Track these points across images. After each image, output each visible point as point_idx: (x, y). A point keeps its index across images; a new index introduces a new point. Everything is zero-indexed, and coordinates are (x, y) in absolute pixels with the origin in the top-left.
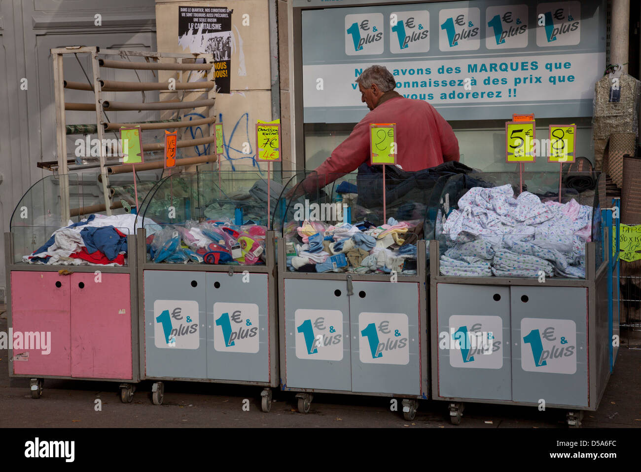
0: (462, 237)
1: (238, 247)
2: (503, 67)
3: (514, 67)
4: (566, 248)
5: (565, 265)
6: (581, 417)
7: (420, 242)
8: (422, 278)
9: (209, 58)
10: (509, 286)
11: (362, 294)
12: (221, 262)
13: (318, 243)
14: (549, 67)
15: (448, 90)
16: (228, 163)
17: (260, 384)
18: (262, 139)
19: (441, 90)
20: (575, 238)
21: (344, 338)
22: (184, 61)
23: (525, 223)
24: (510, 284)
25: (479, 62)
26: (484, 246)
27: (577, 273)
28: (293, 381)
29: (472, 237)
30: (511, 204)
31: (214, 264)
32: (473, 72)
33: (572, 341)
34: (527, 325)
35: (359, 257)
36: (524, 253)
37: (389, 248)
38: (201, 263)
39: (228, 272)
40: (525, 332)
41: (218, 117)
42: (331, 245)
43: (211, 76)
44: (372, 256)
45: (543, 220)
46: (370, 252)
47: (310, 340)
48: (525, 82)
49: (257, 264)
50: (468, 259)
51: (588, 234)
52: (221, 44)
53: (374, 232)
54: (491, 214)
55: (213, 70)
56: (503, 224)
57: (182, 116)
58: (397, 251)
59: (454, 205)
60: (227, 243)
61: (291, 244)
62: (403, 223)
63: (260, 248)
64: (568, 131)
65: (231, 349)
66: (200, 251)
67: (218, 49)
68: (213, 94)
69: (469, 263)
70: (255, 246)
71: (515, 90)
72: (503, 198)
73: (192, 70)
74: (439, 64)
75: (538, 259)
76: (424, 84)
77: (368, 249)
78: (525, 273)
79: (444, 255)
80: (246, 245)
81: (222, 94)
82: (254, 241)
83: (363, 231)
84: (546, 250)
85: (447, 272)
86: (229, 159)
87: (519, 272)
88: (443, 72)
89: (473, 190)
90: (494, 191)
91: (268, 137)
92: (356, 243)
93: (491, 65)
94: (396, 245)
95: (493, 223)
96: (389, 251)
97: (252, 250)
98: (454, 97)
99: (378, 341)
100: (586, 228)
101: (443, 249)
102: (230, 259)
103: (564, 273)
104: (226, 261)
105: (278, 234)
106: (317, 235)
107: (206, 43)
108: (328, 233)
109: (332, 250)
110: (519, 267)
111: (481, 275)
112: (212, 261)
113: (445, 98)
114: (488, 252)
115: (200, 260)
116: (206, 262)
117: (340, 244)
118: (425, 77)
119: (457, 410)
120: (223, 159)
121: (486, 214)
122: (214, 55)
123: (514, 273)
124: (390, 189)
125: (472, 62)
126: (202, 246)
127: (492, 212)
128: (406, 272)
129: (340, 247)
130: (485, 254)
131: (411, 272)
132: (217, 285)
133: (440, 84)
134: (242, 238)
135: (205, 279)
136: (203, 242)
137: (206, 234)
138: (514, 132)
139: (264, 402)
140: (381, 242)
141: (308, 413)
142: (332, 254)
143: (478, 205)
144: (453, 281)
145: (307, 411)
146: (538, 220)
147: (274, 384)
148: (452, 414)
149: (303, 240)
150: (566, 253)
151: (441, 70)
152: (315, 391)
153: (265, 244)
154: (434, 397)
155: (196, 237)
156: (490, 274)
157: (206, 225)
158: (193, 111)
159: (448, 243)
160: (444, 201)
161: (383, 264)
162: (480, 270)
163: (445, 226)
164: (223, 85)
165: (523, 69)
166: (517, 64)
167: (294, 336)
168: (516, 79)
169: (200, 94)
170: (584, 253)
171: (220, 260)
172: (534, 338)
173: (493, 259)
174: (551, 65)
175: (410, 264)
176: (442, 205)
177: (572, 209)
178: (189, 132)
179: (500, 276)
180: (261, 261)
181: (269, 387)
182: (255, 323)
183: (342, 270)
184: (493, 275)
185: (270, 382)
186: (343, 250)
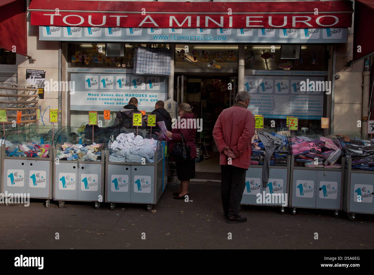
0: (117, 149)
1: (40, 151)
2: (136, 95)
3: (140, 96)
4: (149, 153)
5: (148, 158)
6: (152, 206)
7: (103, 151)
8: (103, 162)
9: (37, 87)
10: (131, 165)
11: (83, 168)
12: (33, 157)
13: (68, 151)
14: (150, 96)
15: (119, 102)
16: (42, 122)
17: (46, 198)
18: (51, 115)
19: (117, 101)
20: (152, 150)
21: (76, 182)
22: (28, 87)
23: (137, 145)
24: (131, 164)
25: (129, 93)
26: (124, 152)
27: (152, 161)
28: (58, 197)
29: (119, 149)
30: (133, 139)
31: (30, 157)
32: (127, 96)
33: (150, 182)
34: (136, 178)
35: (82, 155)
36: (136, 155)
37: (93, 152)
38: (26, 157)
39: (35, 160)
40: (135, 180)
41: (39, 107)
42: (73, 151)
43: (37, 93)
44: (87, 155)
45: (142, 144)
46: (86, 154)
47: (64, 183)
48: (143, 101)
49: (46, 157)
50: (118, 156)
51: (155, 149)
52: (41, 83)
53: (88, 147)
54: (126, 142)
55: (38, 91)
56: (130, 145)
57: (26, 106)
58: (95, 154)
59: (115, 139)
60: (35, 150)
61: (59, 151)
62: (98, 144)
63: (47, 152)
64: (153, 117)
65: (35, 186)
66: (26, 153)
67: (40, 84)
68: (37, 99)
69: (118, 158)
70: (46, 151)
71: (140, 103)
72: (130, 137)
73: (30, 91)
74: (116, 93)
75: (140, 157)
76: (111, 99)
77: (85, 153)
78: (136, 161)
79: (111, 155)
80: (42, 151)
81: (41, 99)
82: (45, 150)
83: (84, 147)
84: (143, 154)
85: (111, 161)
86: (43, 121)
87: (134, 161)
88: (117, 96)
89: (121, 134)
90: (128, 135)
91: (53, 114)
92: (81, 151)
93: (133, 94)
94: (95, 151)
95: (127, 145)
96: (93, 153)
97: (44, 153)
98: (121, 104)
99: (87, 183)
100: (155, 147)
101: (111, 153)
102: (37, 156)
103: (148, 161)
104: (35, 156)
105: (54, 147)
106: (68, 148)
107: (36, 82)
108: (72, 147)
109: (73, 153)
110: (134, 159)
111: (122, 162)
112: (30, 156)
113: (118, 104)
114: (125, 154)
115: (26, 156)
116: (28, 156)
117: (76, 151)
118: (111, 97)
119: (113, 205)
120: (40, 121)
121: (125, 142)
122: (38, 86)
123: (133, 161)
124: (95, 133)
125: (127, 93)
126: (27, 151)
127: (127, 141)
128: (98, 160)
129: (76, 152)
130: (123, 155)
131: (99, 160)
132: (31, 164)
133: (116, 100)
134: (41, 148)
135: (27, 162)
136: (27, 149)
137: (28, 147)
138: (135, 116)
139: (47, 204)
140: (90, 150)
141: (63, 208)
142: (73, 154)
143: (122, 139)
144: (113, 164)
145: (62, 207)
146: (141, 144)
147: (51, 198)
148: (111, 207)
149: (64, 149)
150: (149, 155)
151: (117, 95)
152: (65, 200)
153: (49, 151)
154: (106, 202)
155: (25, 148)
156: (125, 161)
157: (29, 144)
158: (30, 105)
159: (112, 151)
160: (112, 138)
161: (90, 158)
162: (122, 160)
163: (111, 146)
164: (42, 96)
165: (142, 96)
166: (141, 95)
167: (58, 182)
168: (140, 99)
169: (33, 99)
170: (154, 155)
171: (33, 156)
172: (138, 182)
173: (126, 156)
174: (151, 96)
175: (99, 158)
176: (111, 139)
177: (152, 141)
178: (28, 112)
179: (128, 162)
180: (48, 156)
181: (49, 199)
182: (45, 178)
183: (76, 160)
184: (126, 162)
185: (49, 198)
186: (77, 153)
